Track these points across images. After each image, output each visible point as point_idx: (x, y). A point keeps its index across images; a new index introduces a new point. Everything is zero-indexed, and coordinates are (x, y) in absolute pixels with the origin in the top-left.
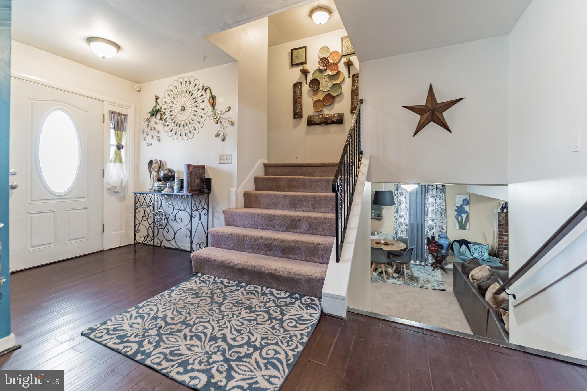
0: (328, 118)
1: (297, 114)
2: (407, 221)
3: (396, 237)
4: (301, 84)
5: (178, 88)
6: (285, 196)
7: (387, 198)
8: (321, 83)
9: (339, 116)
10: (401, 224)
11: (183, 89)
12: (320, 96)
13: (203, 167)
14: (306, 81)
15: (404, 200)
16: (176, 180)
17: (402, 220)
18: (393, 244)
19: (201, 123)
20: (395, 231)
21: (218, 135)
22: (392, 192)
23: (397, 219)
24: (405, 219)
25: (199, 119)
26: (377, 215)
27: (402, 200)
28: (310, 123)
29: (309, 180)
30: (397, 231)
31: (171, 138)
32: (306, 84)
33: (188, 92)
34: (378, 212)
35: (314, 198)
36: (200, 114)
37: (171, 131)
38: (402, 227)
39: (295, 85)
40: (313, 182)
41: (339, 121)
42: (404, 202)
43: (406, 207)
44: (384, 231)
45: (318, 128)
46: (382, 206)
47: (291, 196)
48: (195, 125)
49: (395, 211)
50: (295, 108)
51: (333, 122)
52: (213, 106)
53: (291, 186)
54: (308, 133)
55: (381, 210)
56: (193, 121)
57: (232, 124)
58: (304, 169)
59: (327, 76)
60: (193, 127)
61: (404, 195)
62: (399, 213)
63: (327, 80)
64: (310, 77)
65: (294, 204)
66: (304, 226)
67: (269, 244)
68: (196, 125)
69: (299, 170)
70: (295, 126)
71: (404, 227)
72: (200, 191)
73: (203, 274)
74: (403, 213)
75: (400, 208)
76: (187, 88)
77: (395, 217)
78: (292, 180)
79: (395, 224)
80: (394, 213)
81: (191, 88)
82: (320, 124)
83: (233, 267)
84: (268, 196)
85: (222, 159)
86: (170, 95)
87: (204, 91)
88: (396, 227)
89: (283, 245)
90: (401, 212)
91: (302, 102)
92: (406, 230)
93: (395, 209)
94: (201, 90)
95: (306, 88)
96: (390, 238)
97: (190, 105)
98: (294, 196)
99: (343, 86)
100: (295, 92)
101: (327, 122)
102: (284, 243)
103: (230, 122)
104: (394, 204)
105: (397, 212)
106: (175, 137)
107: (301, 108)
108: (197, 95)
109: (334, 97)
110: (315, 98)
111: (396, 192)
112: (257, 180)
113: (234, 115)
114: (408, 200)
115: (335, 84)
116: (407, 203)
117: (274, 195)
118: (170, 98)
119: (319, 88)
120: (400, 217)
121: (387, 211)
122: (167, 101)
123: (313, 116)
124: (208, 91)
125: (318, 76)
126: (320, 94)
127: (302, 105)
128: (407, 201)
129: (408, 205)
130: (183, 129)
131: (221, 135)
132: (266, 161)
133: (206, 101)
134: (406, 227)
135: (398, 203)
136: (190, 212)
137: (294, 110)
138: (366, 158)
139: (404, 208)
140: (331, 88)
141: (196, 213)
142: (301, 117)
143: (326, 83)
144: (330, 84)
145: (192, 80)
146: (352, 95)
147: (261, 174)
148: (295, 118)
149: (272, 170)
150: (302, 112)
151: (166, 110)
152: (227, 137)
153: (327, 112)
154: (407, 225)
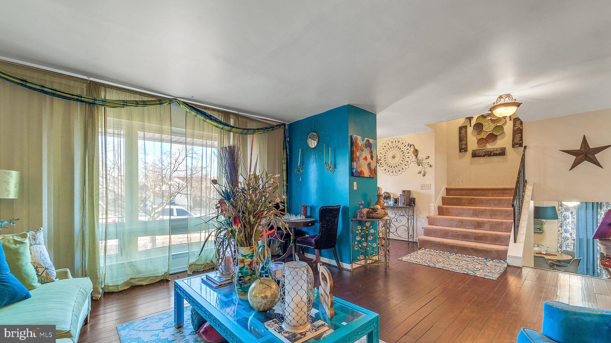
0: (491, 152)
1: (463, 149)
2: (574, 236)
3: (561, 251)
4: (466, 127)
5: (389, 145)
6: (469, 209)
7: (550, 213)
8: (484, 125)
9: (501, 150)
10: (566, 239)
11: (394, 145)
12: (484, 135)
13: (410, 191)
14: (470, 124)
15: (570, 215)
16: (392, 199)
17: (568, 235)
18: (556, 255)
19: (408, 165)
20: (559, 245)
21: (420, 173)
22: (554, 207)
23: (561, 234)
24: (571, 234)
25: (406, 163)
26: (538, 229)
27: (567, 215)
28: (475, 155)
29: (485, 199)
30: (561, 245)
31: (385, 174)
32: (470, 126)
33: (397, 147)
34: (539, 227)
35: (492, 210)
36: (406, 160)
37: (385, 170)
38: (567, 242)
39: (461, 128)
40: (488, 201)
41: (502, 153)
42: (570, 217)
43: (573, 222)
44: (546, 245)
45: (482, 159)
46: (543, 220)
47: (474, 209)
48: (402, 166)
49: (559, 225)
50: (461, 145)
51: (495, 155)
52: (416, 156)
53: (470, 202)
54: (472, 163)
55: (542, 224)
56: (401, 164)
57: (431, 166)
58: (478, 192)
59: (490, 120)
60: (401, 168)
61: (571, 211)
62: (564, 227)
63: (489, 122)
64: (474, 122)
65: (476, 213)
66: (487, 226)
67: (466, 235)
68: (404, 167)
69: (475, 192)
70: (460, 158)
71: (570, 242)
72: (410, 205)
73: (425, 249)
74: (569, 228)
75: (566, 223)
76: (397, 145)
77: (559, 231)
78: (471, 199)
79: (559, 238)
80: (558, 227)
81: (400, 145)
82: (484, 156)
83: (446, 245)
84: (457, 209)
85: (423, 187)
86: (384, 149)
87: (409, 147)
88: (560, 241)
89: (476, 235)
90: (566, 226)
91: (467, 140)
92: (573, 245)
93: (559, 224)
94: (407, 146)
95: (470, 130)
96: (552, 250)
97: (399, 155)
98: (476, 209)
99: (505, 127)
100: (460, 133)
101: (490, 154)
102: (476, 234)
103: (429, 165)
104: (558, 219)
105: (561, 227)
106: (388, 173)
107: (466, 144)
108: (404, 149)
109: (496, 136)
110: (480, 137)
111: (560, 207)
112: (443, 199)
113: (432, 161)
114: (576, 216)
115: (497, 126)
116: (574, 218)
117: (461, 208)
118: (384, 151)
119: (482, 129)
120: (566, 231)
121: (550, 226)
122: (382, 153)
123: (477, 150)
124: (412, 147)
125: (481, 121)
126: (483, 133)
127: (467, 142)
128: (574, 216)
129: (575, 220)
130: (394, 169)
131: (422, 173)
132: (447, 187)
133: (411, 153)
134: (573, 242)
135: (563, 218)
136: (407, 217)
137: (460, 146)
138: (530, 185)
139: (570, 223)
140: (493, 129)
141: (410, 218)
142: (466, 151)
143: (489, 125)
144: (493, 126)
145: (400, 140)
146: (513, 133)
147: (445, 195)
148: (460, 152)
149: (452, 192)
150: (467, 148)
151: (382, 158)
152: (426, 174)
153: (489, 147)
154: (574, 240)
